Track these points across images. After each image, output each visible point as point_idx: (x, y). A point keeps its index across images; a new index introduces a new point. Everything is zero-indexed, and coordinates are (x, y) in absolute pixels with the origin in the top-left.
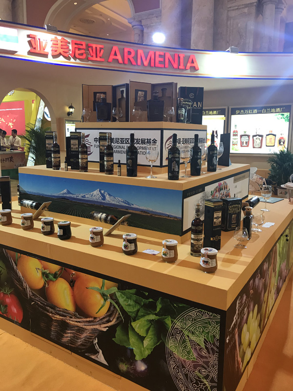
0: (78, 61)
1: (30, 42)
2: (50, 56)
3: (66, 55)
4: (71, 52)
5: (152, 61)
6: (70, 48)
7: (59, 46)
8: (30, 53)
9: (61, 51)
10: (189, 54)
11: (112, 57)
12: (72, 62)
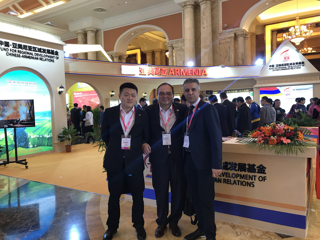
0: (157, 76)
1: (140, 70)
2: (147, 75)
3: (152, 74)
4: (154, 73)
5: (187, 73)
6: (154, 71)
7: (150, 71)
8: (140, 74)
9: (151, 72)
10: (203, 69)
11: (170, 73)
12: (155, 76)
